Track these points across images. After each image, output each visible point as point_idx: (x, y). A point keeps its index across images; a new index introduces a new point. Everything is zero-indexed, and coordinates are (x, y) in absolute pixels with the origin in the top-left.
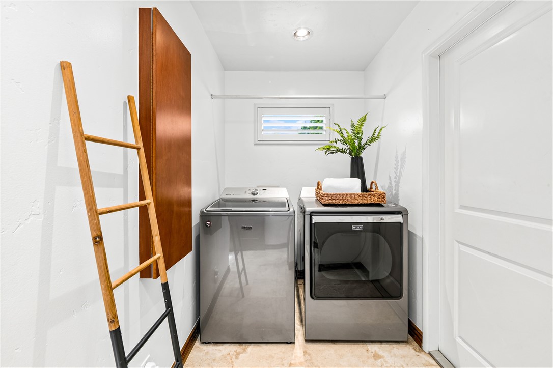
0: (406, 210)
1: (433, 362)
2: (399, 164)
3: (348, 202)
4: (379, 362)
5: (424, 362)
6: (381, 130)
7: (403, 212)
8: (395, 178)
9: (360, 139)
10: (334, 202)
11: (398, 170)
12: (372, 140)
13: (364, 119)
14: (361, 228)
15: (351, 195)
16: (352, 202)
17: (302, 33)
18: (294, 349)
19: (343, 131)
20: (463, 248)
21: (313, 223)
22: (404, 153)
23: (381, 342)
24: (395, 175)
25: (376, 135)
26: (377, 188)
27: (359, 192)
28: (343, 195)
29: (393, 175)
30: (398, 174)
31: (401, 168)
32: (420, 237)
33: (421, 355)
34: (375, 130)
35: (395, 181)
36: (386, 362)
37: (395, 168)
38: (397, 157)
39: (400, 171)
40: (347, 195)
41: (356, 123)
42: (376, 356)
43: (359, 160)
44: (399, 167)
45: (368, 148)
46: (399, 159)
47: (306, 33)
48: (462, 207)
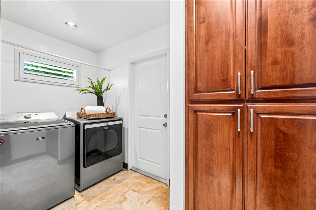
0: (122, 118)
1: (132, 171)
2: (118, 100)
3: (101, 117)
4: (116, 180)
5: (129, 173)
6: (111, 85)
7: (121, 119)
8: (115, 106)
9: (101, 88)
10: (94, 118)
11: (117, 103)
12: (107, 89)
13: (104, 79)
14: (108, 128)
15: (102, 114)
16: (103, 117)
17: (71, 24)
18: (75, 198)
19: (93, 83)
20: (140, 129)
21: (86, 129)
22: (120, 96)
23: (114, 174)
24: (115, 105)
25: (109, 87)
26: (110, 110)
27: (105, 113)
28: (99, 114)
29: (114, 105)
30: (117, 105)
31: (118, 102)
32: (126, 128)
33: (128, 171)
34: (108, 85)
35: (115, 108)
36: (118, 179)
37: (115, 102)
38: (116, 97)
39: (118, 103)
40: (100, 114)
41: (100, 81)
42: (114, 179)
43: (101, 98)
44: (117, 102)
45: (105, 93)
46: (117, 98)
47: (74, 25)
48: (140, 115)
